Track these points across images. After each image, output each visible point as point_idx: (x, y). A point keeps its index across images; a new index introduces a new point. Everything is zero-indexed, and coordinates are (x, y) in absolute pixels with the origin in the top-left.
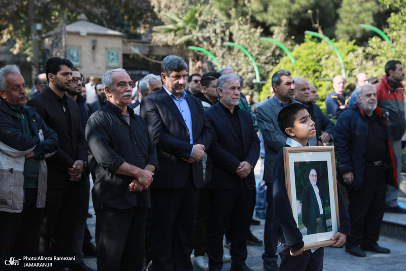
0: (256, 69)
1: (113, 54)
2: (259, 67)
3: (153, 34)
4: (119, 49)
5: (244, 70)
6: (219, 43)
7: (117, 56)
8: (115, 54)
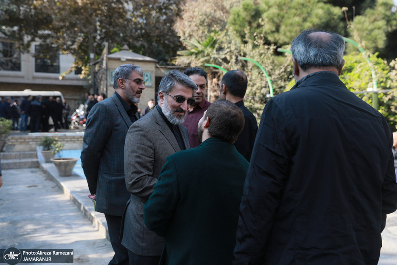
0: (270, 84)
1: (147, 76)
2: (273, 82)
3: (177, 57)
4: (152, 71)
5: (258, 85)
6: (233, 60)
7: (151, 78)
8: (149, 76)
